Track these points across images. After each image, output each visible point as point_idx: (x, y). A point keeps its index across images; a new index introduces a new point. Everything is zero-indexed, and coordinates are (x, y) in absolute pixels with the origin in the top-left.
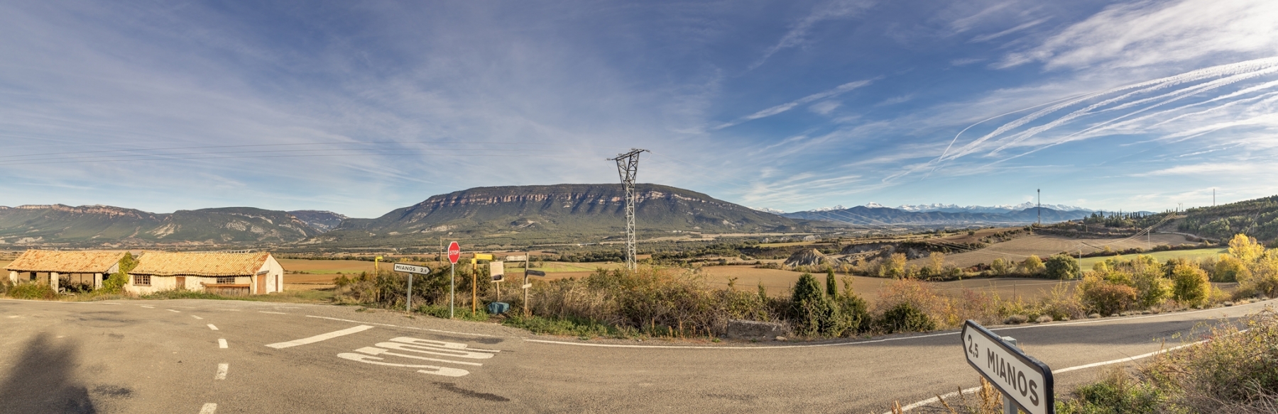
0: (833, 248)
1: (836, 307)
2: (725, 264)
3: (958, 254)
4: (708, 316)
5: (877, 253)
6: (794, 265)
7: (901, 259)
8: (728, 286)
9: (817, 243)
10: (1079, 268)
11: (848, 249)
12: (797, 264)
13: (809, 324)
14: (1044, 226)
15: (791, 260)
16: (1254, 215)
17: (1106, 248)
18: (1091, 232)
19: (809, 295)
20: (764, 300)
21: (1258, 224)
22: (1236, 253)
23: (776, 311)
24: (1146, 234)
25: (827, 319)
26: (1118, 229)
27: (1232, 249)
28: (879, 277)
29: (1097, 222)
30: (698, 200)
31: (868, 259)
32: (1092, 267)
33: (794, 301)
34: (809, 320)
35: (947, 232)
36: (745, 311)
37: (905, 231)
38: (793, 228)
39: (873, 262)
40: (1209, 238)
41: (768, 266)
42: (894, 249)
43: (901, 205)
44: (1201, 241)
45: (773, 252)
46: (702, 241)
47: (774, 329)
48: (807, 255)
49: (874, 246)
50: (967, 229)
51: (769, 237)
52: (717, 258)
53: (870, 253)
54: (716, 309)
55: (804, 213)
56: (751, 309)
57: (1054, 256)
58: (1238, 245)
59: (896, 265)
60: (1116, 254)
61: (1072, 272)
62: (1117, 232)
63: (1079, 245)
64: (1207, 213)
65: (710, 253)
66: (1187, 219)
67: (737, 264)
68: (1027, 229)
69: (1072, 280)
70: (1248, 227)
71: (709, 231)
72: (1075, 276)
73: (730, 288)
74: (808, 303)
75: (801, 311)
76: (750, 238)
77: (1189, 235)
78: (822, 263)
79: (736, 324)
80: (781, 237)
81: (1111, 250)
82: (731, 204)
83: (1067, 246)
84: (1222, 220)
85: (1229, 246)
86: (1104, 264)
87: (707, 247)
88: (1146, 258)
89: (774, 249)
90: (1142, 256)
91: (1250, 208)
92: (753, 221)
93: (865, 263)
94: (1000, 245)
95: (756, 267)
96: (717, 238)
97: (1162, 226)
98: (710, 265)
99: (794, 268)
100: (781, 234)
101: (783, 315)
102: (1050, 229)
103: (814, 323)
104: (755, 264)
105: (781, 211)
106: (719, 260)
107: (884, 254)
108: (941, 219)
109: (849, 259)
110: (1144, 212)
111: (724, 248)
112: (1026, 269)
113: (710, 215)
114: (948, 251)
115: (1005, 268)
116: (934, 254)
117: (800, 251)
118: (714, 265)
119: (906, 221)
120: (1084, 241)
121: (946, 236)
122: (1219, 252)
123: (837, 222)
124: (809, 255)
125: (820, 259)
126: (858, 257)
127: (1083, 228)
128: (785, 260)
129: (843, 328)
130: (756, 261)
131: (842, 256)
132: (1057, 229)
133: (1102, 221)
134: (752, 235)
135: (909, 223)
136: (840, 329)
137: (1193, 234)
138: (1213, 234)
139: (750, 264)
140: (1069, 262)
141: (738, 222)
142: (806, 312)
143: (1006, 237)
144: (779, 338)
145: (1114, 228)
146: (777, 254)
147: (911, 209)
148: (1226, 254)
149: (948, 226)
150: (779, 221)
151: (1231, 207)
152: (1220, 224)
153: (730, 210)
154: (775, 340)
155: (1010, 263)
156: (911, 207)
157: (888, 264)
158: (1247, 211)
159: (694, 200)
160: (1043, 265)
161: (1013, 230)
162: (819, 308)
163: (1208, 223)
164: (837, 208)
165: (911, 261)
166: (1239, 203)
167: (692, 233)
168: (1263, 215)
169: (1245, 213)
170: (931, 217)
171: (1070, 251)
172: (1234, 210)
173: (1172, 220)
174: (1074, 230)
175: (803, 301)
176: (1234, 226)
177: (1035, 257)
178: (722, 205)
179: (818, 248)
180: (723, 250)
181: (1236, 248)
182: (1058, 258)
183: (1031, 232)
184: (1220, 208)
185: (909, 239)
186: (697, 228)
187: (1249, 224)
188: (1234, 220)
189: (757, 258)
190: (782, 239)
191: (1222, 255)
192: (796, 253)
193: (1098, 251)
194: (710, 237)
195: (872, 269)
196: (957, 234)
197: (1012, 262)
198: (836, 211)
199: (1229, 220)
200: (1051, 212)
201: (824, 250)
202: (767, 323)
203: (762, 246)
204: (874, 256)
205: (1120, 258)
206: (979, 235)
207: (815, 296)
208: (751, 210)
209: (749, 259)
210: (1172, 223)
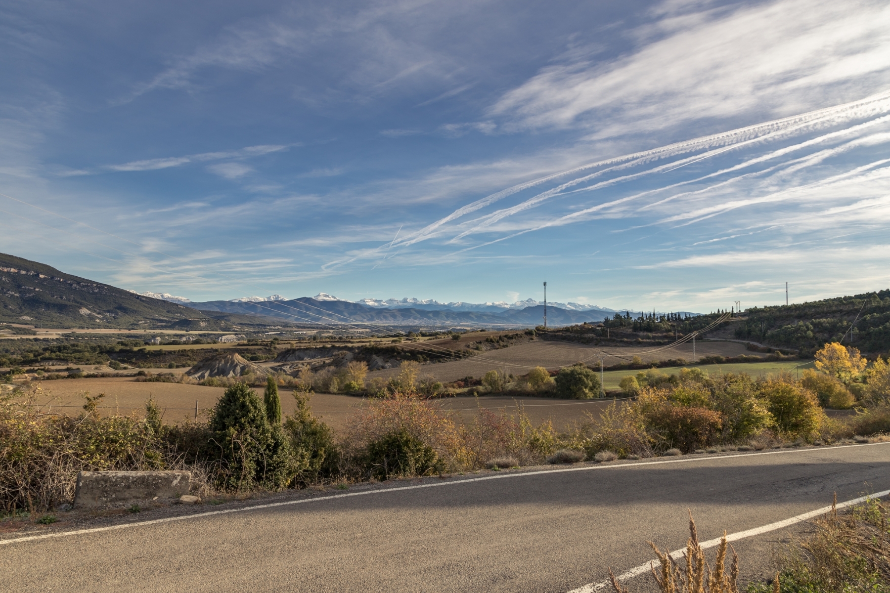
0: (264, 353)
1: (286, 438)
2: (79, 377)
3: (438, 365)
4: (31, 469)
5: (327, 361)
6: (202, 376)
7: (361, 369)
8: (83, 410)
9: (239, 345)
10: (600, 385)
11: (286, 355)
12: (207, 374)
13: (240, 468)
14: (552, 329)
15: (196, 369)
16: (851, 317)
17: (636, 359)
18: (614, 338)
19: (243, 420)
20: (156, 432)
21: (860, 330)
22: (827, 368)
23: (180, 449)
24: (690, 341)
25: (271, 457)
26: (650, 334)
27: (820, 364)
28: (329, 393)
29: (622, 325)
30: (32, 273)
31: (315, 369)
32: (619, 384)
33: (215, 429)
34: (240, 461)
35: (423, 335)
36: (117, 453)
37: (367, 332)
38: (203, 324)
39: (323, 373)
40: (781, 348)
41: (158, 379)
42: (352, 356)
43: (362, 298)
44: (769, 351)
45: (167, 358)
46: (36, 340)
47: (175, 482)
48: (223, 362)
49: (323, 351)
50: (450, 332)
51: (162, 335)
52: (65, 367)
53: (317, 361)
54: (51, 454)
55: (221, 304)
56: (129, 449)
57: (567, 368)
58: (830, 358)
59: (354, 378)
60: (650, 367)
61: (591, 389)
62: (649, 338)
63: (600, 355)
64: (778, 314)
65: (50, 359)
66: (747, 322)
67: (103, 376)
68: (529, 333)
69: (591, 400)
70: (844, 333)
71: (49, 323)
72: (595, 396)
73: (87, 414)
74: (239, 433)
75: (227, 447)
76: (128, 336)
77: (751, 343)
78: (247, 374)
79: (97, 480)
80: (182, 336)
81: (641, 361)
82: (97, 283)
83: (582, 356)
84: (801, 323)
85: (815, 359)
86: (635, 380)
87: (45, 350)
88: (693, 372)
89: (170, 353)
90: (686, 370)
91: (846, 308)
92: (134, 312)
93: (310, 374)
94: (494, 352)
95: (138, 381)
96: (67, 336)
97: (712, 331)
98: (48, 378)
99: (202, 381)
100: (183, 332)
101: (193, 455)
102: (560, 333)
103: (249, 465)
104: (135, 375)
105: (184, 299)
106: (68, 370)
107: (338, 363)
108: (415, 318)
109: (287, 368)
110: (686, 313)
111: (79, 351)
112: (529, 385)
113: (56, 299)
114: (425, 360)
115: (501, 383)
116: (406, 363)
117: (213, 357)
118: (58, 377)
119: (369, 320)
120: (605, 349)
121: (422, 340)
122: (798, 368)
123: (269, 319)
124: (226, 363)
125: (243, 369)
126: (300, 365)
127: (603, 333)
128: (187, 369)
129: (296, 471)
130: (137, 370)
131: (277, 364)
132: (568, 334)
133: (629, 324)
134: (133, 332)
135: (374, 323)
136: (290, 473)
137: (758, 341)
138: (787, 343)
139: (127, 376)
140: (587, 376)
141: (109, 311)
142: (235, 448)
143: (502, 343)
144: (186, 498)
145: (645, 333)
146: (174, 360)
147: (376, 304)
148: (812, 370)
149: (424, 327)
150: (181, 313)
151: (814, 307)
152: (798, 329)
153: (94, 293)
154: (178, 503)
155: (507, 377)
156: (376, 301)
157: (342, 376)
158: (841, 311)
159: (23, 272)
160: (552, 380)
161: (510, 334)
162: (258, 440)
163: (780, 327)
164: (272, 299)
165: (375, 373)
166: (827, 301)
167: (14, 325)
168: (868, 317)
169: (838, 315)
170: (402, 315)
171: (586, 363)
172: (820, 310)
173: (726, 324)
174: (591, 335)
175: (232, 430)
176: (818, 332)
177: (541, 369)
178: (78, 283)
179: (240, 352)
180: (77, 355)
181: (827, 362)
182: (572, 372)
183: (534, 337)
184: (796, 307)
185: (373, 343)
186: (28, 318)
187: (844, 330)
188: (820, 323)
189: (139, 367)
190: (184, 339)
191: (807, 371)
192: (207, 360)
193: (624, 362)
194: (54, 334)
195: (320, 383)
196: (436, 338)
197: (511, 376)
198: (270, 303)
199: (812, 323)
200: (559, 311)
201: (250, 355)
202: (162, 473)
203: (149, 348)
204: (324, 365)
205: (656, 372)
206: (465, 339)
207: (253, 421)
208: (132, 294)
209: (125, 368)
210: (727, 328)
